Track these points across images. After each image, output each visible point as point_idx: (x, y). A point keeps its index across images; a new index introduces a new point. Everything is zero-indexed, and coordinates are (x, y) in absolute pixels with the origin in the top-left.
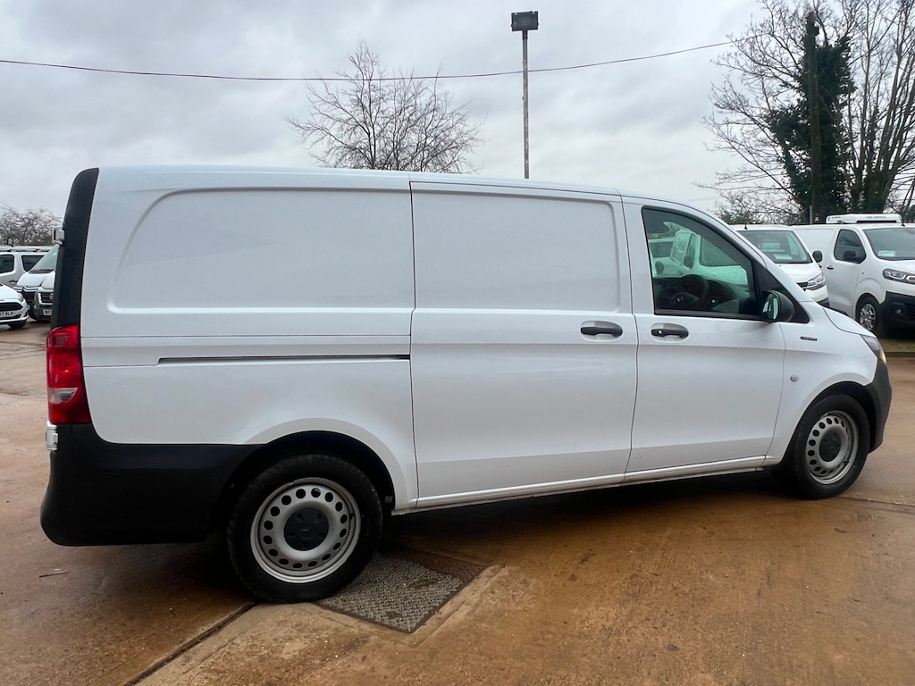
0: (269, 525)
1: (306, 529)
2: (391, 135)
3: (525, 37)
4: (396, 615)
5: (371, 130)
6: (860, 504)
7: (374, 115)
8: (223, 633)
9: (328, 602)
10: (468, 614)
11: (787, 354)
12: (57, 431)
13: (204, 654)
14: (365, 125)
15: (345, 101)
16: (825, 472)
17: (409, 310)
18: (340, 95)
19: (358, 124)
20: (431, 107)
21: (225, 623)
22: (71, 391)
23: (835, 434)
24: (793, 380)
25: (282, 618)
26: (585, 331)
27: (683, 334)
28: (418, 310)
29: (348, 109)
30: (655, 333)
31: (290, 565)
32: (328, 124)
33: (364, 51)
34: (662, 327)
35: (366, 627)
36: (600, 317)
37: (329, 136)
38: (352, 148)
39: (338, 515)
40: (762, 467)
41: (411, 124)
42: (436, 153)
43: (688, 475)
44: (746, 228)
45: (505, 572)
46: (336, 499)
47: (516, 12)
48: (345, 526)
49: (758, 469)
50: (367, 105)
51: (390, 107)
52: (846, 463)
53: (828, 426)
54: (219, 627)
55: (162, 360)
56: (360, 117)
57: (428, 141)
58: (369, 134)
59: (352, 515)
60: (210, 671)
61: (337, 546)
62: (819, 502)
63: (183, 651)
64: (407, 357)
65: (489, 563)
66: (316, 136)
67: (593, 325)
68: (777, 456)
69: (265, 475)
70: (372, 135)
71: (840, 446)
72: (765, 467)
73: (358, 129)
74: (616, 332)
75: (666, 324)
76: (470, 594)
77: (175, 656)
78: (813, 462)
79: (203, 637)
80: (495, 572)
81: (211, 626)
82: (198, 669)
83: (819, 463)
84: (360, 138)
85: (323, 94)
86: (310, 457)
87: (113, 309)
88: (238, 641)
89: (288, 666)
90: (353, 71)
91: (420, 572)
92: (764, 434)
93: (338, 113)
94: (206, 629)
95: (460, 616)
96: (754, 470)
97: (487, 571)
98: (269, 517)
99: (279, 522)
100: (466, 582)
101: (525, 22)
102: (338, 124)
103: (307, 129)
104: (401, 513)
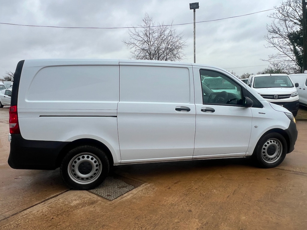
0: (74, 166)
1: (85, 168)
2: (157, 45)
3: (194, 11)
4: (110, 195)
5: (150, 43)
6: (281, 171)
7: (151, 38)
8: (58, 197)
9: (91, 191)
10: (131, 197)
11: (253, 118)
12: (11, 135)
13: (50, 202)
14: (147, 42)
15: (141, 34)
16: (269, 159)
17: (117, 102)
18: (140, 32)
19: (145, 42)
20: (170, 35)
21: (59, 194)
22: (15, 124)
23: (273, 146)
24: (256, 127)
25: (76, 194)
26: (177, 109)
27: (213, 111)
28: (120, 102)
29: (142, 37)
30: (202, 110)
31: (80, 179)
32: (136, 42)
33: (147, 17)
34: (205, 109)
35: (99, 198)
36: (182, 105)
37: (136, 46)
38: (143, 49)
39: (95, 164)
40: (246, 156)
41: (163, 41)
42: (171, 50)
43: (217, 158)
44: (271, 75)
45: (149, 185)
46: (95, 159)
47: (191, 3)
48: (98, 168)
50: (148, 35)
51: (156, 35)
52: (278, 156)
53: (270, 143)
54: (57, 195)
55: (40, 116)
56: (146, 39)
57: (169, 46)
58: (149, 45)
59: (100, 165)
60: (49, 207)
61: (95, 174)
62: (267, 169)
63: (44, 201)
64: (116, 117)
65: (145, 182)
66: (131, 46)
67: (180, 108)
68: (250, 153)
69: (72, 151)
70: (150, 45)
71: (275, 150)
72: (247, 156)
73: (146, 43)
74: (188, 110)
75: (207, 108)
76: (135, 191)
77: (42, 202)
78: (265, 155)
79: (51, 198)
80: (145, 185)
81: (55, 195)
82: (46, 206)
83: (267, 156)
84: (146, 46)
85: (134, 32)
86: (86, 146)
87: (27, 101)
88: (61, 200)
89: (72, 207)
90: (143, 24)
91: (123, 184)
92: (245, 145)
93: (139, 38)
94: (53, 195)
95: (129, 197)
96: (243, 157)
97: (143, 185)
98: (74, 164)
99: (77, 166)
100: (135, 188)
101: (194, 6)
102: (139, 42)
103: (129, 44)
104: (117, 165)
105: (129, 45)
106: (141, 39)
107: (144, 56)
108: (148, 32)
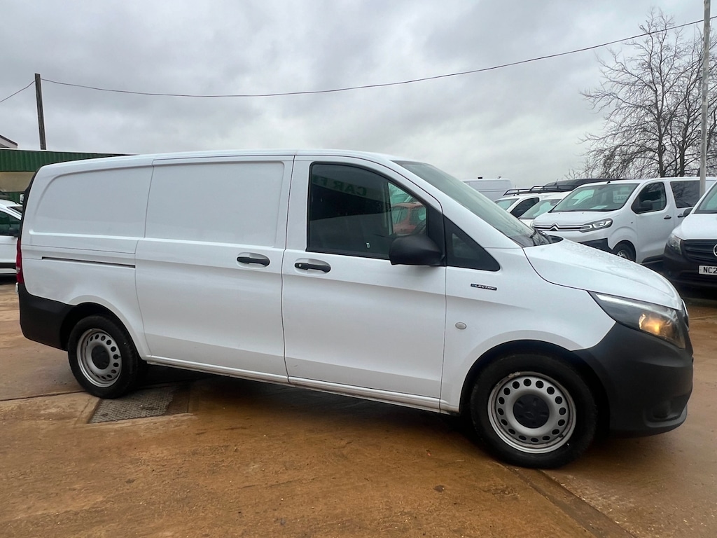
0: (85, 349)
1: (99, 357)
11: (447, 299)
16: (523, 439)
19: (647, 85)
23: (536, 400)
24: (461, 327)
26: (241, 260)
27: (326, 269)
28: (146, 239)
29: (636, 73)
30: (298, 265)
37: (616, 100)
38: (638, 107)
39: (112, 354)
40: (448, 411)
46: (113, 345)
48: (116, 361)
49: (442, 412)
52: (563, 437)
53: (525, 388)
55: (43, 258)
56: (648, 78)
58: (656, 91)
61: (113, 371)
64: (134, 267)
66: (603, 102)
67: (248, 256)
68: (452, 403)
73: (646, 88)
74: (265, 262)
78: (504, 422)
83: (513, 426)
84: (646, 97)
85: (612, 64)
87: (30, 232)
92: (431, 376)
93: (625, 78)
96: (438, 411)
99: (89, 349)
100: (161, 415)
102: (627, 87)
103: (596, 97)
104: (152, 364)
105: (598, 99)
106: (634, 79)
107: (638, 125)
108: (655, 56)
